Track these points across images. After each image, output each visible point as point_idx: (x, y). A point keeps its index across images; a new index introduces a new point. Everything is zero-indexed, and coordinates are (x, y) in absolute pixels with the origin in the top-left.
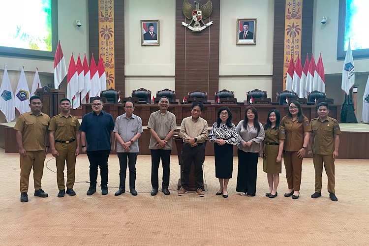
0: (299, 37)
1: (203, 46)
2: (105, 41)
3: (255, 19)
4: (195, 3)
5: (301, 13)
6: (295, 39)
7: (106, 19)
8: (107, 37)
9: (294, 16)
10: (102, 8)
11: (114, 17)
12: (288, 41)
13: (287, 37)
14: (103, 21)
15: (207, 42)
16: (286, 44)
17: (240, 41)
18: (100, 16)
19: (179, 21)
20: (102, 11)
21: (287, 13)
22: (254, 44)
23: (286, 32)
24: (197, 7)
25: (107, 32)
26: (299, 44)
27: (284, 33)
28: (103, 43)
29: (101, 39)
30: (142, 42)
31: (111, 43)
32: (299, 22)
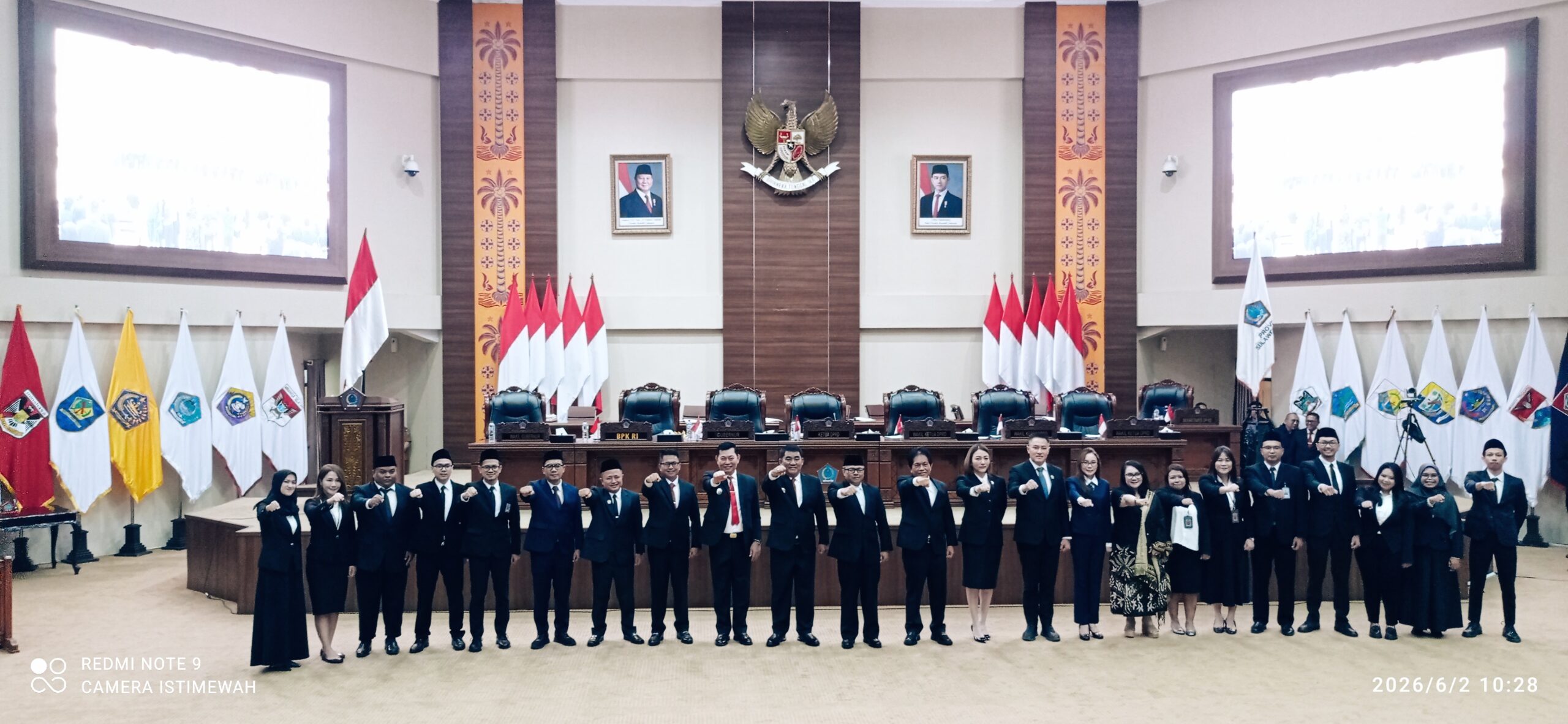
0: (1098, 213)
1: (810, 237)
2: (493, 220)
3: (966, 158)
4: (786, 108)
5: (1101, 142)
6: (1087, 218)
7: (499, 151)
8: (500, 207)
9: (1080, 151)
10: (485, 115)
11: (526, 144)
12: (1067, 224)
13: (1062, 213)
14: (487, 158)
15: (822, 226)
16: (1060, 234)
17: (924, 222)
18: (477, 142)
19: (734, 158)
20: (485, 124)
21: (1060, 142)
22: (964, 233)
23: (1059, 198)
24: (792, 118)
25: (500, 192)
26: (1100, 234)
27: (1054, 201)
28: (487, 226)
29: (481, 214)
30: (614, 222)
31: (513, 226)
32: (1097, 169)
